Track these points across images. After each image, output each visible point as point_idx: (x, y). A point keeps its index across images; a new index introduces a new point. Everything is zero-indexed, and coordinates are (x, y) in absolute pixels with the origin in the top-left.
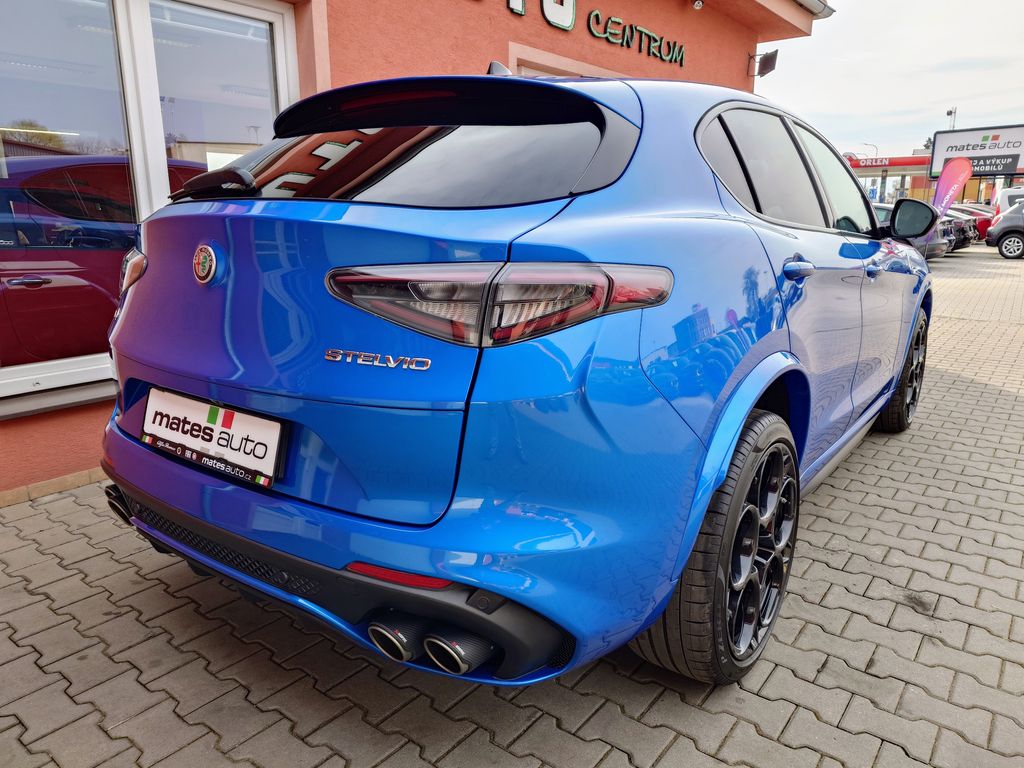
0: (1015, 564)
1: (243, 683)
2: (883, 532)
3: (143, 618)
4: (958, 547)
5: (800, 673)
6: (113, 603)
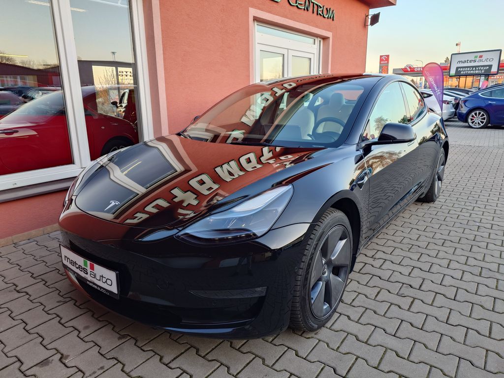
3: (78, 304)
6: (62, 296)
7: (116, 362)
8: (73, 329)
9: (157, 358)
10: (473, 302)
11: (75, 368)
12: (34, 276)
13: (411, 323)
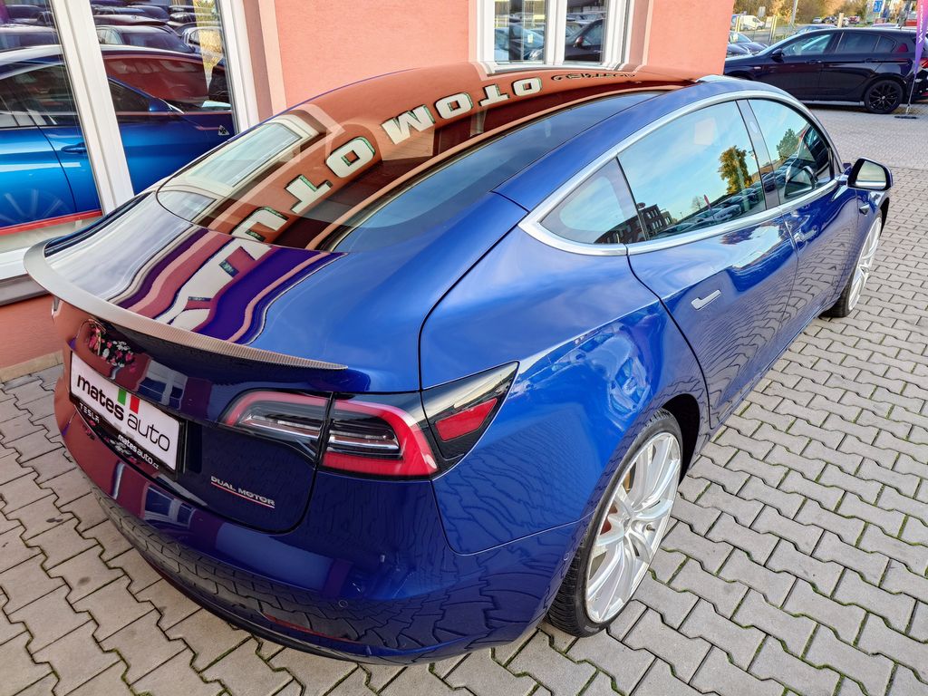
0: (908, 494)
1: (158, 606)
2: (787, 449)
3: (81, 528)
4: (858, 470)
5: (668, 619)
6: (58, 508)
7: (117, 659)
8: (61, 583)
9: (188, 655)
10: (800, 573)
11: (47, 665)
12: (23, 459)
13: (661, 616)
